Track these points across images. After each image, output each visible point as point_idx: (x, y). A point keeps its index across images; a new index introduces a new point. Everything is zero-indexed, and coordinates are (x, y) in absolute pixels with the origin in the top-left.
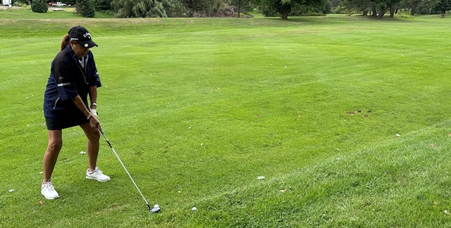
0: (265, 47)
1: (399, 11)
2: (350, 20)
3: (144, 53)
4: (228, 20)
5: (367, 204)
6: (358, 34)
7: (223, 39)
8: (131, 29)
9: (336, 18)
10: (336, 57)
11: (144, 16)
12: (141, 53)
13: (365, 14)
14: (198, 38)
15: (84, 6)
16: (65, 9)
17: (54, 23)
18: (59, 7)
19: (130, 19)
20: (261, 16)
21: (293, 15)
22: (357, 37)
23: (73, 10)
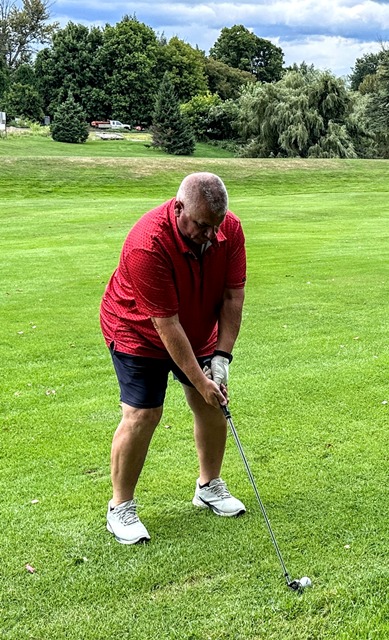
3: (298, 236)
8: (273, 182)
11: (304, 155)
12: (292, 236)
15: (170, 131)
16: (128, 137)
17: (100, 167)
18: (114, 131)
19: (272, 161)
23: (146, 137)
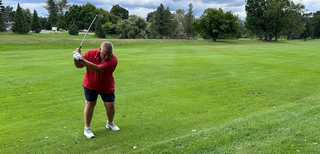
0: (203, 57)
1: (280, 37)
2: (252, 42)
3: (133, 59)
4: (183, 41)
5: (253, 146)
6: (257, 50)
7: (179, 51)
8: (126, 45)
9: (244, 41)
10: (242, 62)
11: (134, 38)
12: (131, 59)
13: (261, 38)
14: (165, 51)
15: (100, 32)
16: (89, 33)
18: (85, 32)
19: (126, 40)
20: (202, 39)
21: (220, 39)
22: (255, 51)
23: (93, 34)
